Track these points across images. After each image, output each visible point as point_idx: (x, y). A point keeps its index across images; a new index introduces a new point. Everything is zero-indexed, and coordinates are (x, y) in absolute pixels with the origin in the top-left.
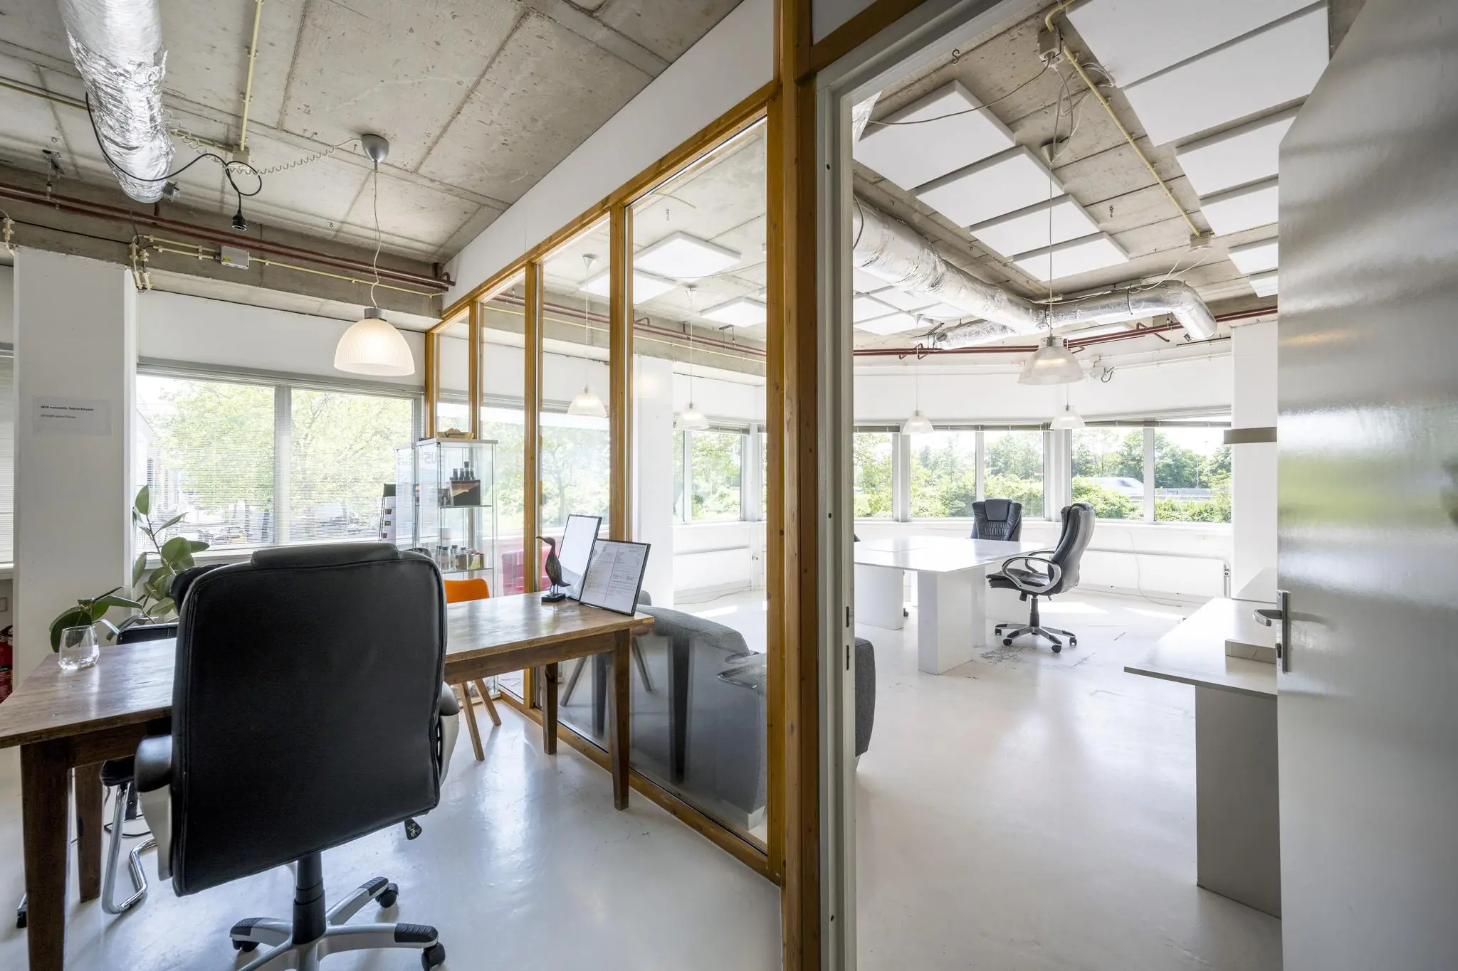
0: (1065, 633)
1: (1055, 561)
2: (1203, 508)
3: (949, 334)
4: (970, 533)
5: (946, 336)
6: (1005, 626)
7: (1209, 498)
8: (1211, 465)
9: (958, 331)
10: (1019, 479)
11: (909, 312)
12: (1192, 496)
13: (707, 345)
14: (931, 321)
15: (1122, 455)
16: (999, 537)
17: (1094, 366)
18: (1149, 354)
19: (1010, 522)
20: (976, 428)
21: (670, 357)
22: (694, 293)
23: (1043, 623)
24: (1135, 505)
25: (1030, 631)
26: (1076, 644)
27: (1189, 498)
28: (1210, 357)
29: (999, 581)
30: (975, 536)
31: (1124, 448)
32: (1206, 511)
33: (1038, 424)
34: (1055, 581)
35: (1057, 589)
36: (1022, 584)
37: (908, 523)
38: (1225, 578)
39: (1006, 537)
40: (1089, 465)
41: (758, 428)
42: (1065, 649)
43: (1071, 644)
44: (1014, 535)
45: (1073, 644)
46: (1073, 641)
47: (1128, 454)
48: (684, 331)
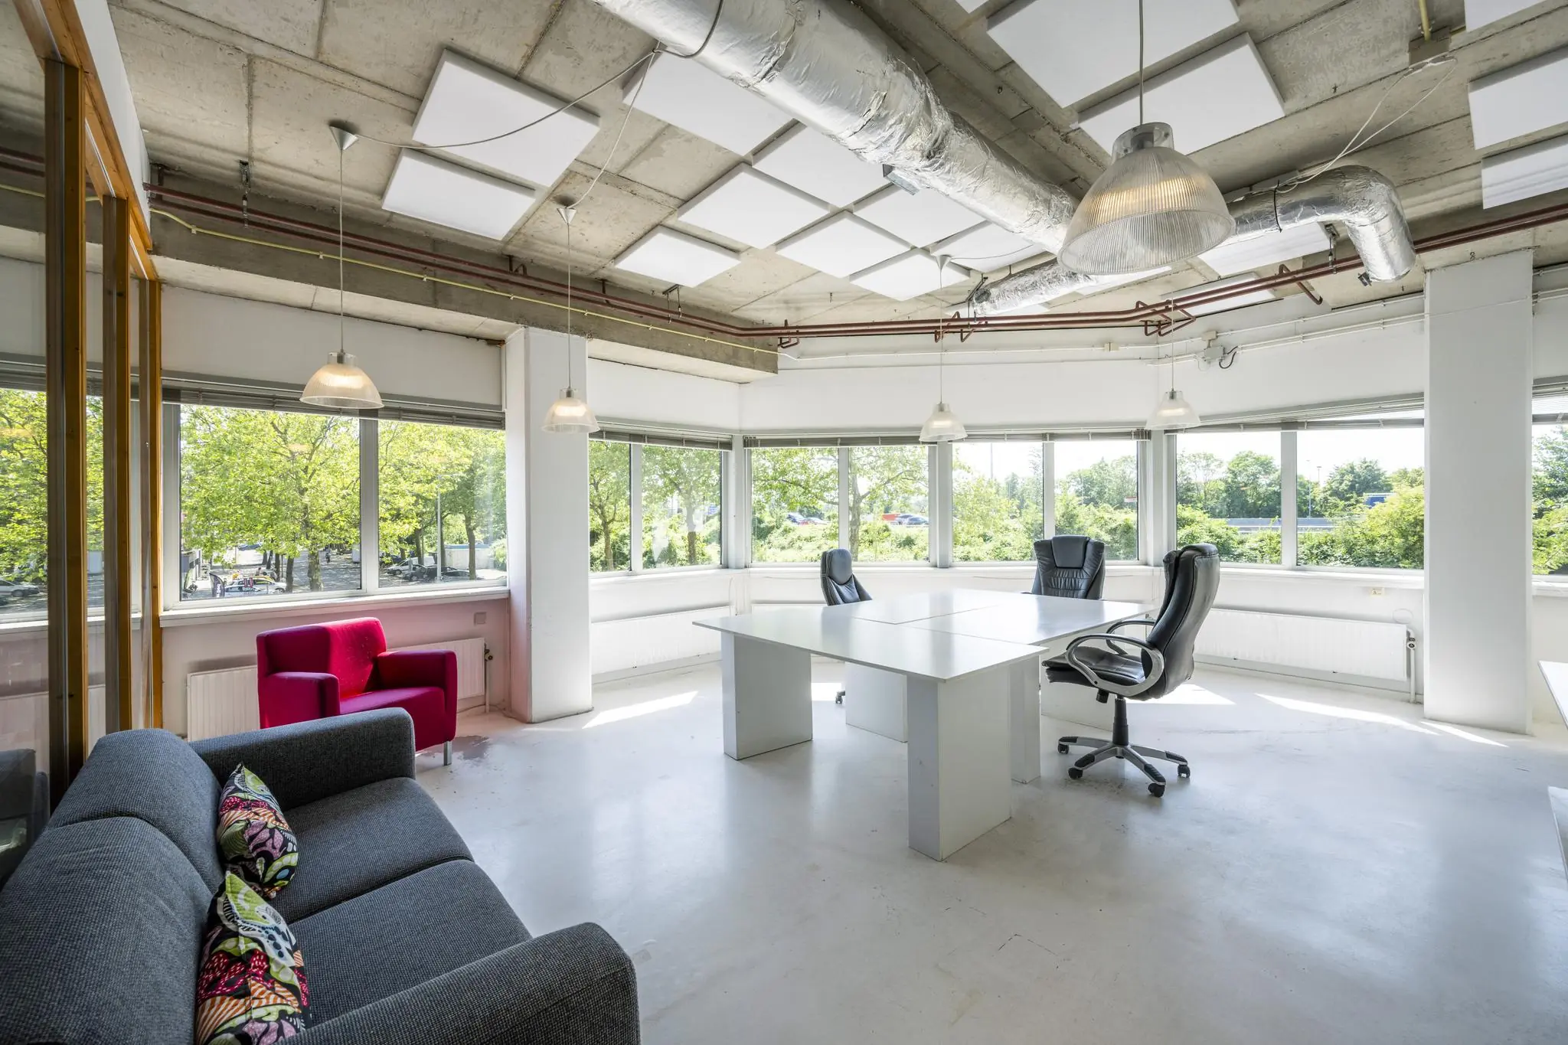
0: (1170, 756)
1: (1154, 643)
2: (1322, 540)
3: (994, 291)
4: (1030, 585)
5: (989, 294)
6: (1073, 740)
7: (1330, 529)
8: (1324, 492)
9: (1006, 286)
10: (1112, 509)
11: (926, 250)
12: (1309, 527)
13: (645, 316)
14: (967, 270)
15: (1226, 482)
16: (1070, 591)
17: (1209, 346)
18: (1288, 325)
19: (1087, 570)
20: (1043, 437)
21: (579, 331)
22: (572, 213)
23: (1134, 739)
24: (1244, 537)
25: (1114, 753)
26: (1188, 777)
27: (1306, 529)
28: (1383, 323)
29: (1060, 671)
30: (1037, 591)
31: (1229, 475)
32: (1326, 543)
33: (1129, 430)
34: (1154, 678)
35: (1159, 688)
36: (1100, 681)
37: (950, 570)
38: (1408, 651)
39: (1081, 592)
40: (1189, 493)
41: (745, 441)
42: (1172, 785)
43: (1180, 775)
44: (1093, 590)
45: (1184, 775)
46: (1184, 770)
47: (1232, 481)
48: (604, 291)
